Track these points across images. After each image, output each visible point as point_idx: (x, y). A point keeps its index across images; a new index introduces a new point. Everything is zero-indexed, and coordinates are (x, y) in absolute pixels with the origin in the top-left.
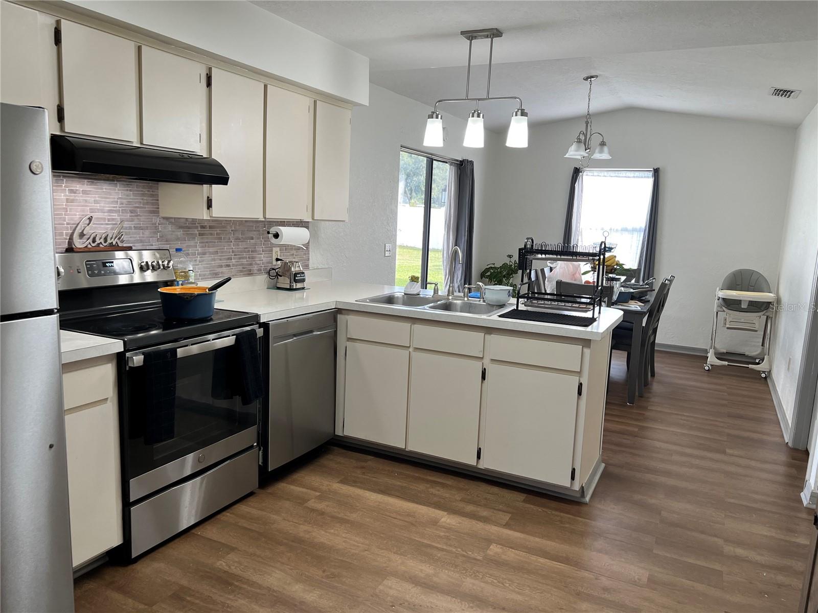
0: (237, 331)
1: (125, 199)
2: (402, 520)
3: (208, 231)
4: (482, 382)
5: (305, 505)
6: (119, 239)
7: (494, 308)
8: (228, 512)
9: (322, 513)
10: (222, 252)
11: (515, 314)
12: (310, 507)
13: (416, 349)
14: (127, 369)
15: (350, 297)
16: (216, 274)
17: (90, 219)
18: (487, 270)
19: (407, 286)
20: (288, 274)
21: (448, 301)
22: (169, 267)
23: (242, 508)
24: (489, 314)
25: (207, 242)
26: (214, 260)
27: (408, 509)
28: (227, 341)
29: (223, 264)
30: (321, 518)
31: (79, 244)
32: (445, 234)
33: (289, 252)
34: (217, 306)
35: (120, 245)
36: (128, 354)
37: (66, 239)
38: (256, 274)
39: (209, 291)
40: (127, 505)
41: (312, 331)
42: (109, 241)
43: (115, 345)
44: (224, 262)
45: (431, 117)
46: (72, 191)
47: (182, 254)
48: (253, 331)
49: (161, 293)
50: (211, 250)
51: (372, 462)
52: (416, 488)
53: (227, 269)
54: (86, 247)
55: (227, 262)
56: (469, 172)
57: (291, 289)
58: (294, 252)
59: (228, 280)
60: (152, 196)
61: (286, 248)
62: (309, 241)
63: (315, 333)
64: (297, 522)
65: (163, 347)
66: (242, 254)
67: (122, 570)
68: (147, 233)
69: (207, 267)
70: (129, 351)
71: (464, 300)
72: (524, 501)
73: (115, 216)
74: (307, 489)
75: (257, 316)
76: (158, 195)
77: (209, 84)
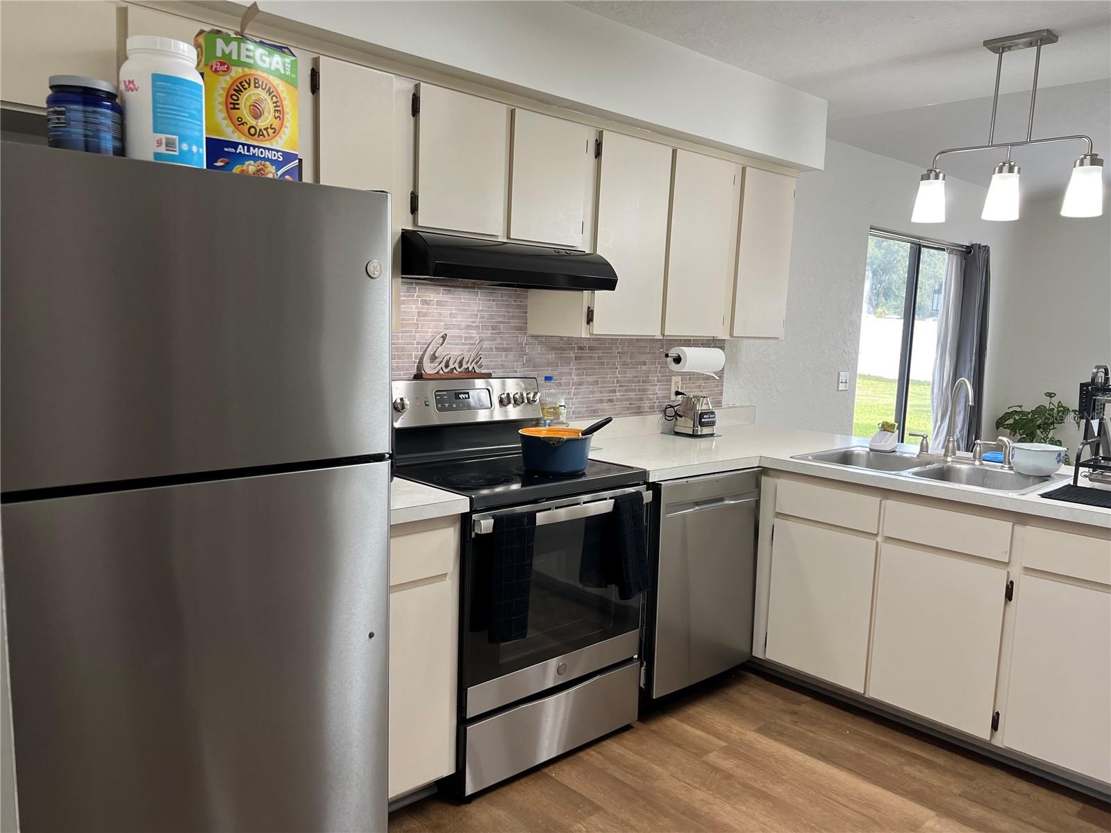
0: (619, 492)
1: (486, 311)
2: (858, 812)
3: (587, 353)
4: (1006, 603)
5: (703, 759)
6: (477, 363)
7: (1031, 481)
8: (594, 750)
9: (729, 776)
10: (604, 382)
11: (1071, 493)
12: (711, 763)
13: (889, 539)
14: (473, 536)
15: (781, 452)
16: (595, 411)
17: (444, 337)
18: (1008, 415)
19: (874, 437)
20: (691, 414)
21: (945, 465)
22: (535, 401)
23: (612, 746)
24: (1022, 492)
25: (585, 369)
26: (593, 392)
27: (866, 795)
28: (603, 506)
29: (604, 398)
30: (724, 784)
31: (429, 369)
32: (937, 359)
33: (693, 383)
34: (592, 455)
35: (478, 371)
36: (474, 517)
37: (415, 362)
38: (647, 412)
39: (583, 435)
40: (463, 722)
41: (722, 499)
42: (465, 366)
43: (459, 503)
44: (606, 396)
45: (926, 177)
46: (425, 302)
47: (552, 384)
48: (639, 494)
49: (523, 436)
50: (590, 379)
51: (808, 706)
52: (881, 761)
53: (608, 406)
54: (438, 372)
55: (609, 396)
56: (981, 264)
57: (694, 436)
58: (701, 383)
59: (608, 421)
60: (519, 307)
61: (690, 377)
62: (723, 368)
63: (726, 502)
64: (691, 783)
65: (519, 509)
66: (629, 384)
67: (452, 810)
68: (511, 356)
69: (584, 401)
70: (476, 512)
71: (974, 464)
72: (1080, 815)
73: (474, 333)
74: (709, 733)
75: (644, 474)
76: (526, 306)
77: (598, 154)
